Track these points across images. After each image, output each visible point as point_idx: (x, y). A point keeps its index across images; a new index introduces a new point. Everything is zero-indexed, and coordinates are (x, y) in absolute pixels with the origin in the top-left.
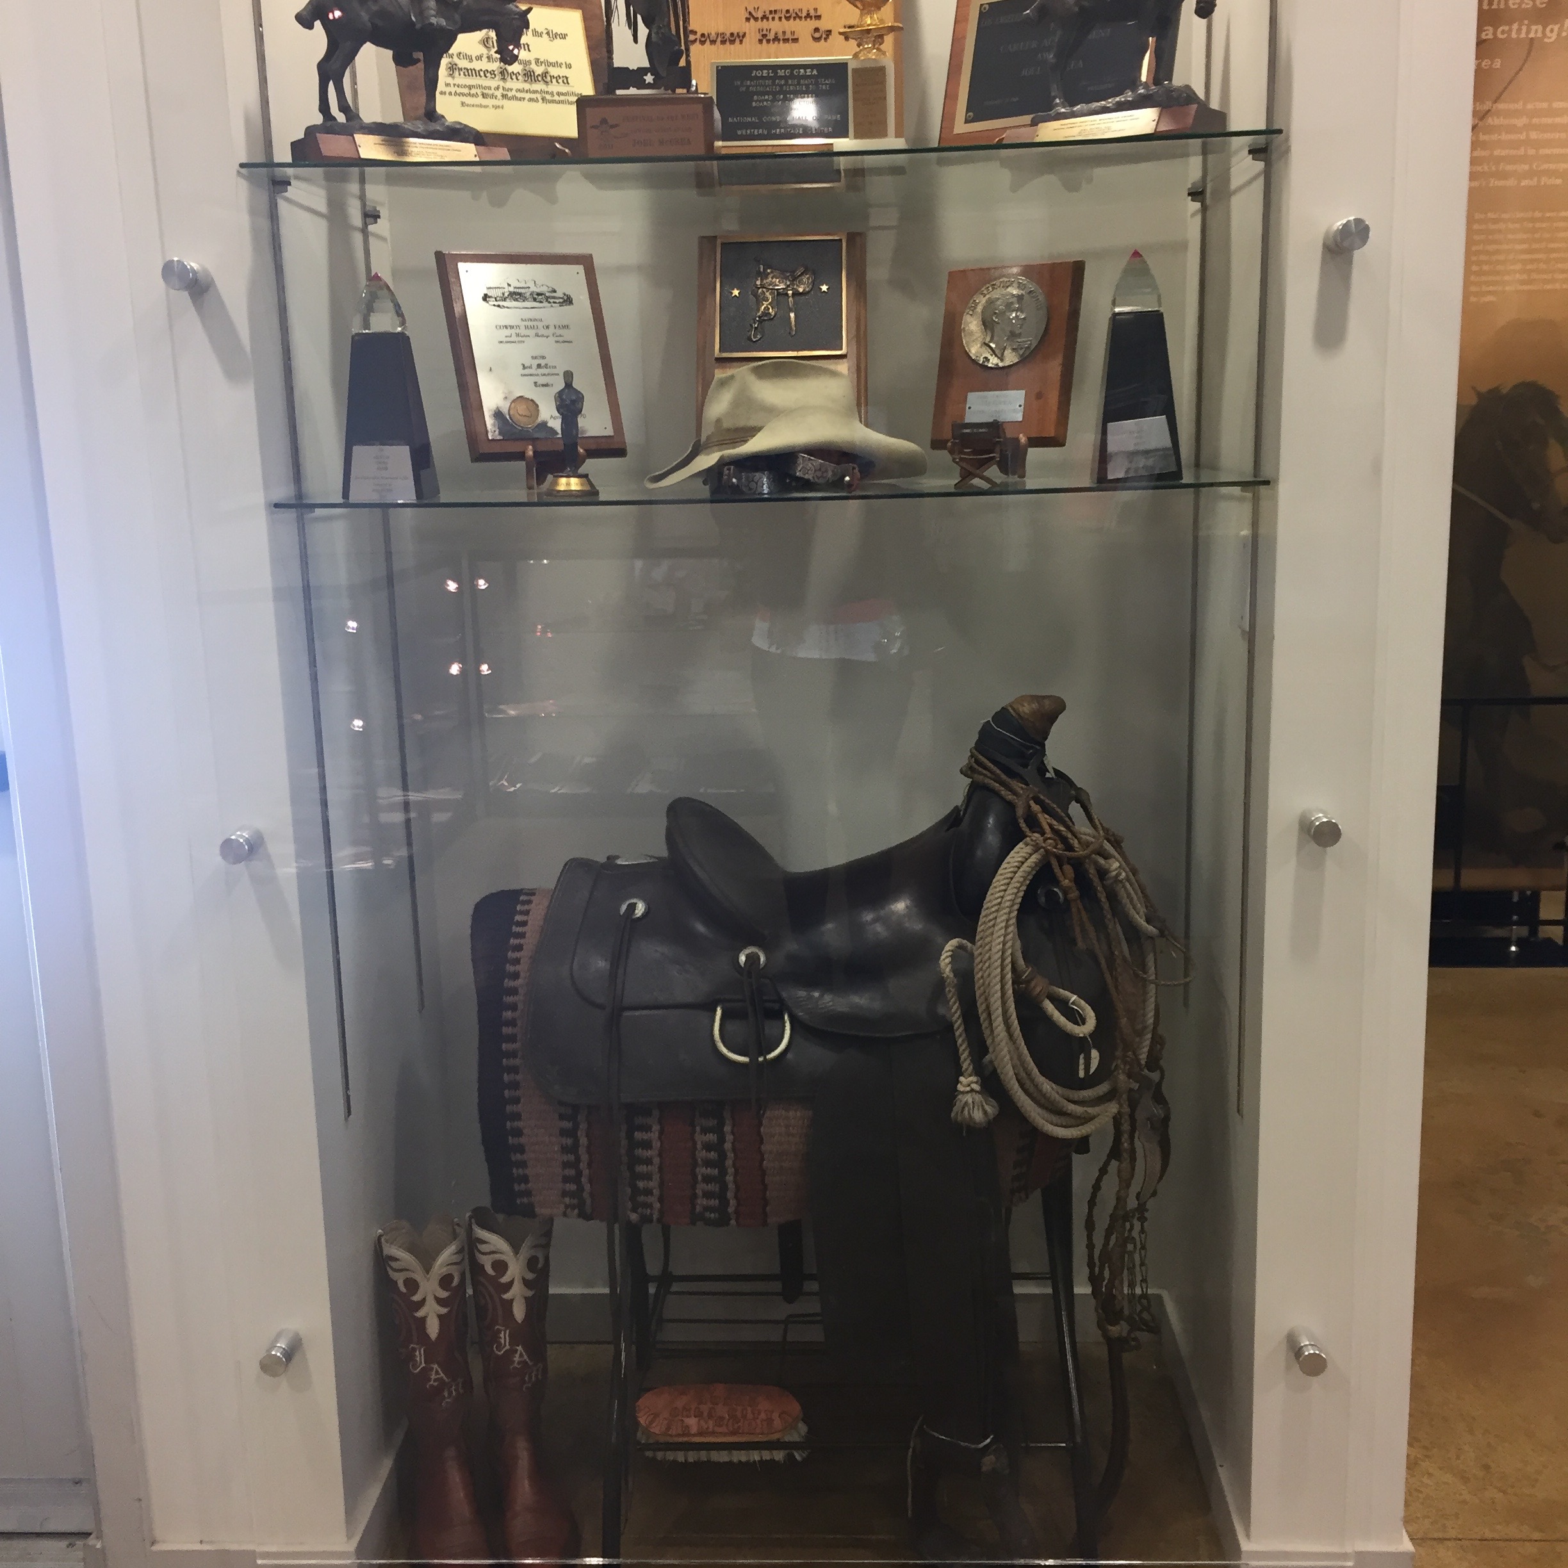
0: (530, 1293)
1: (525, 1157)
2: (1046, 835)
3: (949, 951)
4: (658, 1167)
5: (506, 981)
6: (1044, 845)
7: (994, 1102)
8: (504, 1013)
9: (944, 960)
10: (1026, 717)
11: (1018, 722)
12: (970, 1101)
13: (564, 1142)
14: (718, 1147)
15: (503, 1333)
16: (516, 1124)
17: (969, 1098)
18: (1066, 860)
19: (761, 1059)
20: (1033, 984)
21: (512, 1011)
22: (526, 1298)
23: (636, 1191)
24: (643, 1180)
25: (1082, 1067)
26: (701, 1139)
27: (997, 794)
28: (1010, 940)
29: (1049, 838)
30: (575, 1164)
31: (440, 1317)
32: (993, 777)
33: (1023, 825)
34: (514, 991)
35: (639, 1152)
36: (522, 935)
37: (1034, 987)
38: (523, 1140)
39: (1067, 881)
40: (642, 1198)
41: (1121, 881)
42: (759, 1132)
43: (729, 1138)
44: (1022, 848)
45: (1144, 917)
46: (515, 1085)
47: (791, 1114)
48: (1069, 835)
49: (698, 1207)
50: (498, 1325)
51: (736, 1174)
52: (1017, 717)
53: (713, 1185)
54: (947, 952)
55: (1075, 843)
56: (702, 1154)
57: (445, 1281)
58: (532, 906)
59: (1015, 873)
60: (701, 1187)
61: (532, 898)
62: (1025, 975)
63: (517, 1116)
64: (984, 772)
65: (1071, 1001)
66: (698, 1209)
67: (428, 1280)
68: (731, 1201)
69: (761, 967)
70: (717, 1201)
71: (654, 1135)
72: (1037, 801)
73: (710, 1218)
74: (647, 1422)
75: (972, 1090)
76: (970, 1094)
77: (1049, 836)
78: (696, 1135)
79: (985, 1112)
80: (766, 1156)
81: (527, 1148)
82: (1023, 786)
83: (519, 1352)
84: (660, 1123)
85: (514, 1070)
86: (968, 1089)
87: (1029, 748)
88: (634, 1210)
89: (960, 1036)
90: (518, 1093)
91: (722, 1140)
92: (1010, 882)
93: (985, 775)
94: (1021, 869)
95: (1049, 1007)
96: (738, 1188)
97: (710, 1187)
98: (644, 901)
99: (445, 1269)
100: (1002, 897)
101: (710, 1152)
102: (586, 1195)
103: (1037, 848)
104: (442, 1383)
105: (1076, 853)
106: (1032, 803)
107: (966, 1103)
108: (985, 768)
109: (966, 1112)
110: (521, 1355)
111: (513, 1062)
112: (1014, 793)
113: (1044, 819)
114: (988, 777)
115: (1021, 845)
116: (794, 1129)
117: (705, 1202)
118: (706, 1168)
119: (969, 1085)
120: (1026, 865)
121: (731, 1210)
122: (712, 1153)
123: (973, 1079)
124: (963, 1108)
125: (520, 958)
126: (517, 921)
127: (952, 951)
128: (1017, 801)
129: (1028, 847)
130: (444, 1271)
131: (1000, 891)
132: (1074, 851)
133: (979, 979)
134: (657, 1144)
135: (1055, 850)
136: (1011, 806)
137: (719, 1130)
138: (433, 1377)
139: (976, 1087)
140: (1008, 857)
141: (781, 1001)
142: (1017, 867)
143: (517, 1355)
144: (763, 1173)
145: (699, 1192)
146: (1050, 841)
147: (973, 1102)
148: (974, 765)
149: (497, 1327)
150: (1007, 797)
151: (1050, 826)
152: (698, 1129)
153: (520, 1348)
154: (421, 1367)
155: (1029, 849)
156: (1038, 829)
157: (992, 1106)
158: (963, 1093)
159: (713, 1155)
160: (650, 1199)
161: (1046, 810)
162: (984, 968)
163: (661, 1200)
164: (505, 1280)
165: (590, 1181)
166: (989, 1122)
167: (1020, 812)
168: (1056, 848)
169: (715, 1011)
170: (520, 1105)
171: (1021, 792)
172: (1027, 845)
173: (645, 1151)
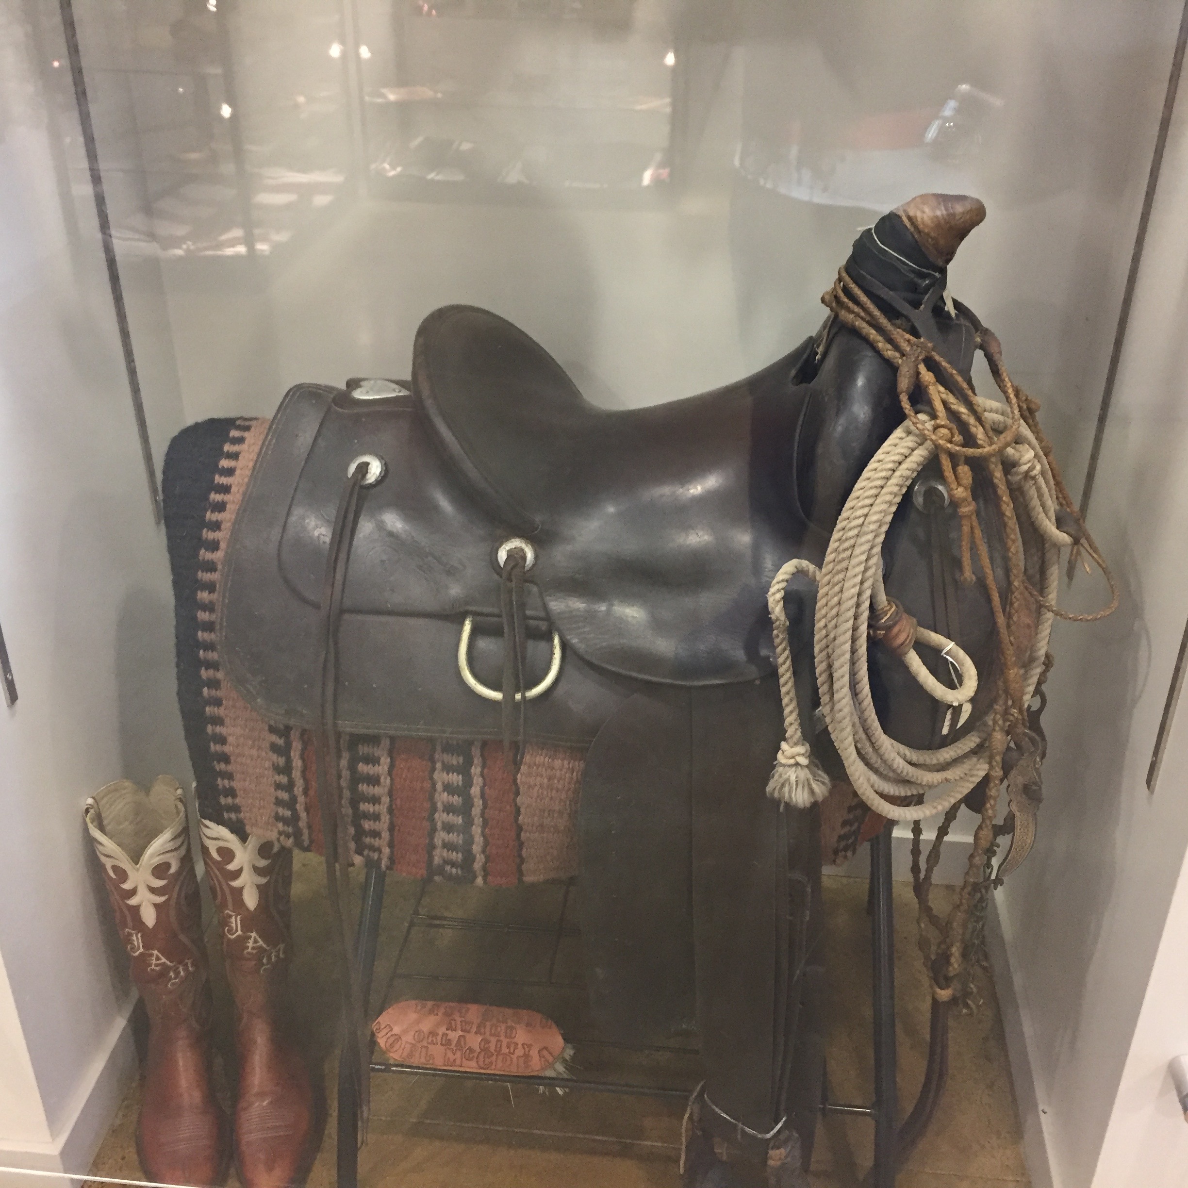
0: (263, 880)
1: (229, 768)
2: (938, 421)
3: (783, 581)
4: (387, 808)
5: (202, 551)
6: (933, 437)
7: (826, 778)
8: (199, 593)
9: (774, 594)
10: (926, 231)
11: (913, 236)
12: (793, 778)
13: (275, 761)
14: (463, 791)
15: (234, 917)
16: (218, 729)
17: (792, 775)
18: (963, 458)
19: (518, 696)
20: (895, 630)
21: (210, 593)
22: (258, 887)
23: (360, 833)
24: (370, 820)
25: (947, 723)
26: (441, 777)
27: (872, 346)
28: (871, 577)
29: (942, 426)
30: (289, 787)
31: (156, 906)
32: (868, 318)
33: (906, 405)
34: (211, 567)
35: (363, 788)
36: (226, 489)
37: (897, 635)
38: (227, 749)
39: (960, 489)
40: (368, 840)
41: (1033, 478)
42: (515, 780)
43: (478, 781)
44: (901, 439)
45: (1053, 519)
46: (214, 684)
47: (558, 763)
48: (972, 420)
49: (436, 858)
50: (228, 909)
51: (485, 824)
52: (912, 229)
53: (455, 834)
54: (778, 583)
55: (979, 433)
56: (442, 798)
57: (160, 870)
58: (244, 447)
59: (888, 479)
60: (441, 836)
61: (246, 434)
62: (886, 618)
63: (218, 721)
64: (856, 309)
65: (944, 651)
66: (437, 860)
67: (138, 870)
68: (478, 856)
69: (527, 569)
70: (460, 855)
71: (382, 769)
72: (931, 365)
73: (451, 872)
74: (388, 1045)
75: (797, 764)
76: (794, 769)
77: (943, 423)
78: (436, 772)
79: (812, 792)
80: (522, 810)
81: (232, 759)
82: (911, 338)
83: (252, 939)
84: (390, 754)
85: (214, 665)
86: (792, 761)
87: (923, 276)
88: (359, 852)
89: (788, 693)
90: (219, 694)
91: (468, 783)
92: (880, 493)
93: (857, 315)
94: (897, 473)
95: (914, 661)
96: (486, 844)
97: (453, 837)
98: (381, 458)
99: (158, 858)
100: (866, 516)
101: (453, 796)
102: (302, 824)
103: (922, 439)
104: (165, 969)
105: (980, 450)
106: (922, 368)
107: (788, 779)
108: (857, 302)
109: (786, 789)
110: (256, 941)
111: (213, 656)
112: (897, 348)
113: (937, 393)
114: (863, 319)
115: (898, 432)
116: (559, 781)
117: (445, 853)
118: (448, 814)
119: (793, 757)
120: (904, 466)
121: (477, 866)
122: (456, 797)
123: (800, 749)
124: (783, 785)
125: (222, 522)
126: (223, 467)
127: (787, 581)
128: (900, 361)
129: (911, 438)
130: (157, 860)
131: (863, 507)
132: (976, 445)
133: (820, 629)
134: (386, 781)
135: (949, 445)
136: (892, 369)
137: (464, 770)
138: (154, 962)
139: (804, 761)
140: (880, 451)
141: (548, 617)
142: (890, 469)
143: (251, 941)
144: (520, 829)
145: (438, 841)
146: (944, 431)
147: (797, 781)
148: (841, 294)
149: (226, 911)
150: (885, 353)
151: (945, 403)
152: (439, 765)
153: (253, 935)
154: (139, 951)
155: (910, 441)
156: (927, 408)
157: (823, 783)
158: (784, 765)
159: (456, 800)
160: (376, 842)
161: (942, 378)
162: (829, 616)
163: (391, 845)
164: (232, 867)
165: (307, 810)
166: (815, 805)
167: (904, 383)
168: (950, 442)
169: (462, 624)
170: (222, 709)
171: (908, 349)
172: (909, 433)
173: (371, 787)
